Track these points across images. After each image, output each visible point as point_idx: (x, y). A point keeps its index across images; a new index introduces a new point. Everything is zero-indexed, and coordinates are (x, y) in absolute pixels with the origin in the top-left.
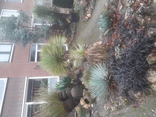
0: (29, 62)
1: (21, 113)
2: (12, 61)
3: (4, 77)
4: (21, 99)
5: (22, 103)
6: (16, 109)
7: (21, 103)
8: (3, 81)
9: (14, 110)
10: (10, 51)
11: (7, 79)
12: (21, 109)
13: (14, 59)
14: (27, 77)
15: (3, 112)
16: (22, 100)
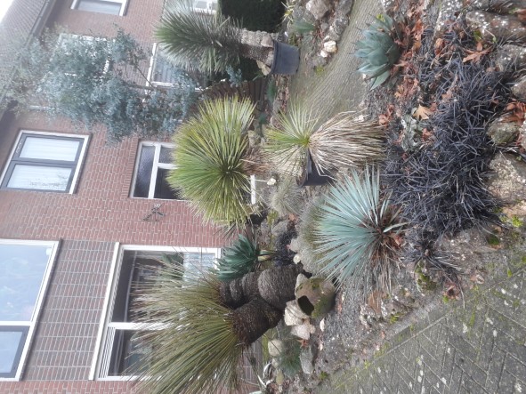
0: (129, 196)
1: (92, 354)
2: (76, 191)
3: (50, 239)
4: (96, 308)
5: (98, 320)
6: (77, 339)
7: (93, 321)
8: (45, 248)
9: (71, 342)
10: (73, 160)
11: (57, 243)
12: (95, 340)
13: (83, 185)
14: (120, 244)
15: (37, 344)
16: (100, 313)
